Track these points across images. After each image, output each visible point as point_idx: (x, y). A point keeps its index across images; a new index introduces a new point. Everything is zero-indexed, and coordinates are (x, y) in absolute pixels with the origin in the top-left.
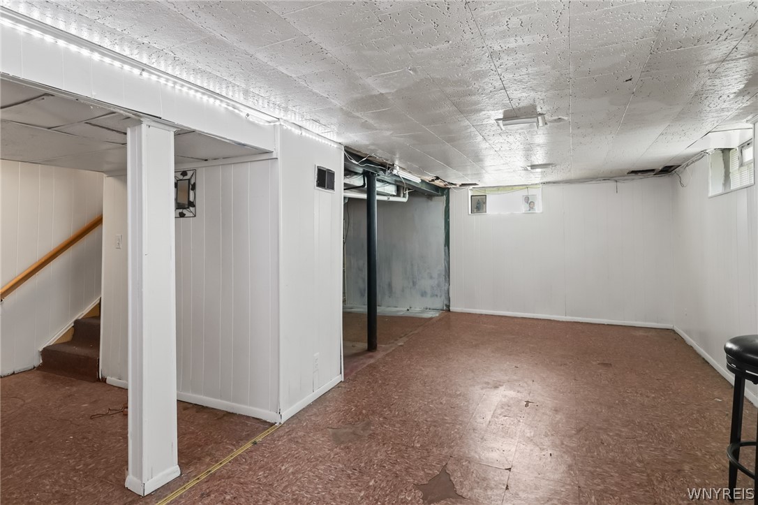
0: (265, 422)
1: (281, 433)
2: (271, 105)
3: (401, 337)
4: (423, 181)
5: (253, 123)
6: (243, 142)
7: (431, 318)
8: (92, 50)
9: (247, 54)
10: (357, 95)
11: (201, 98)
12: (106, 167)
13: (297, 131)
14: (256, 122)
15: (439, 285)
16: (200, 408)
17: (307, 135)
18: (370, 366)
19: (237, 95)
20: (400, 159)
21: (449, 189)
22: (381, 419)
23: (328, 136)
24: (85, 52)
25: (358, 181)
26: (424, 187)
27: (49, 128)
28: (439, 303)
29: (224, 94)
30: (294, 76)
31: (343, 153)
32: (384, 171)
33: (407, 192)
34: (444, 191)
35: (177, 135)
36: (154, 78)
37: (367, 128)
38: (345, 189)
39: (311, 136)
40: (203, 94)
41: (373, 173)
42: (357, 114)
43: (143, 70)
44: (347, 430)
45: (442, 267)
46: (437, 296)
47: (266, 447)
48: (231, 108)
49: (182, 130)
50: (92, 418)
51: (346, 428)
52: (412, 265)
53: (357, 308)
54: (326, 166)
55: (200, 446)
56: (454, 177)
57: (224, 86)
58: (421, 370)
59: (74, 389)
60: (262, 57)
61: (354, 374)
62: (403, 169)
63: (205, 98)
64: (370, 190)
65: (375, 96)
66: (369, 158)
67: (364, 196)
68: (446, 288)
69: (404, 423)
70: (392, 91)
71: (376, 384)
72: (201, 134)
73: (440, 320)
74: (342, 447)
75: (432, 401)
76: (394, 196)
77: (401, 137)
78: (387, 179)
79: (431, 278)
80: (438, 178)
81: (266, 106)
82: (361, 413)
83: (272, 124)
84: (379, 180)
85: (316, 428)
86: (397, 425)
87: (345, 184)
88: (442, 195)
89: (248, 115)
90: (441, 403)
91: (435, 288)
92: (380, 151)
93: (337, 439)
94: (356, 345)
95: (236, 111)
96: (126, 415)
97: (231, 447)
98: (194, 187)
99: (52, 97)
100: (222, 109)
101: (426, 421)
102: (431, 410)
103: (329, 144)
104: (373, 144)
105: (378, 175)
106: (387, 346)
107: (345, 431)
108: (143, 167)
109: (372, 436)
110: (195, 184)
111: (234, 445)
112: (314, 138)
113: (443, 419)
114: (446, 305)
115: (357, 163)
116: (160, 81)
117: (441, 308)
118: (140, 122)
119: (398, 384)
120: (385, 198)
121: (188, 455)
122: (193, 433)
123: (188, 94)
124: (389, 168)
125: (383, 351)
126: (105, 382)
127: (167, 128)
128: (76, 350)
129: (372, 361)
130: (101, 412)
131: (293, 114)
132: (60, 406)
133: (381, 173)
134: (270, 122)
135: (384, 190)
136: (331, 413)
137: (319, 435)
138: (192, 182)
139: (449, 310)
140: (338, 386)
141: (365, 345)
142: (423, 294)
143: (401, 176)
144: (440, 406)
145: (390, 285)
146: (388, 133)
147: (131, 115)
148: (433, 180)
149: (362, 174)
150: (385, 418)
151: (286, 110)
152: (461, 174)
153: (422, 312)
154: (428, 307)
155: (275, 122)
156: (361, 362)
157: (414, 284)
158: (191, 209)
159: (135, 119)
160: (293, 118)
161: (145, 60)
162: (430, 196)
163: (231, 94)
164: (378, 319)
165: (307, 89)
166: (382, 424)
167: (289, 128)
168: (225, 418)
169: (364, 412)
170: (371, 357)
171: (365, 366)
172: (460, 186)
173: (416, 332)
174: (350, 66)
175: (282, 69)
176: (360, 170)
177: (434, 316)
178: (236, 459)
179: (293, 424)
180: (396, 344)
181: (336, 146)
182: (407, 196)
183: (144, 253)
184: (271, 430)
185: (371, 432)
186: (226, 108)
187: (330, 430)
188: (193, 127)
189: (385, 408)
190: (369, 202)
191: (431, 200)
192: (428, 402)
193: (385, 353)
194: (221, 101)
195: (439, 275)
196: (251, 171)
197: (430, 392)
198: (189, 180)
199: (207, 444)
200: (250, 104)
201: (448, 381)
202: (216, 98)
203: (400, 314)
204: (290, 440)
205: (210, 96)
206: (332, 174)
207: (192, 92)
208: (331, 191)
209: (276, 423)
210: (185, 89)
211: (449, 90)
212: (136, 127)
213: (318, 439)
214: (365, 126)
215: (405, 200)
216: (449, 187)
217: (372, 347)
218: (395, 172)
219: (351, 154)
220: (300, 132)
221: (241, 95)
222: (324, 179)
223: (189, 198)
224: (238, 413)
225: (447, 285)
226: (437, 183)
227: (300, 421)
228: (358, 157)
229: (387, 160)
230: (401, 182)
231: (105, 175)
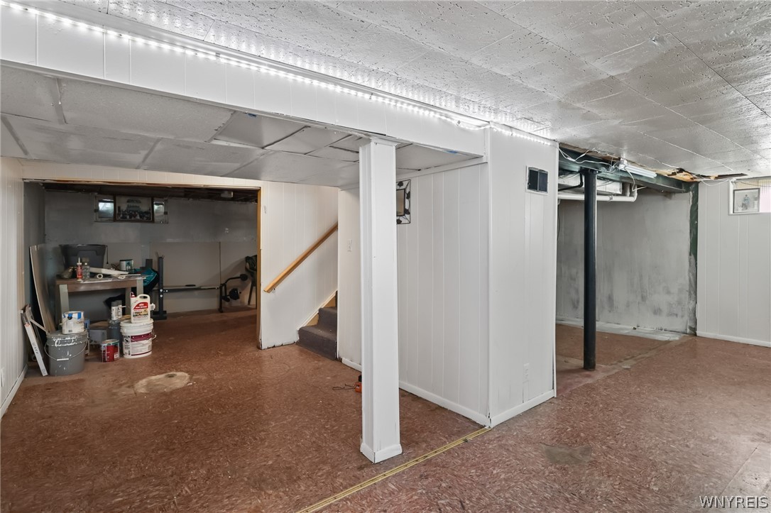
0: (475, 423)
1: (491, 437)
2: (482, 109)
3: (627, 359)
4: (659, 176)
5: (463, 130)
6: (454, 149)
7: (668, 342)
8: (336, 84)
9: (462, 60)
10: (579, 83)
11: (418, 112)
12: (340, 182)
13: (507, 133)
14: (467, 128)
15: (679, 303)
16: (416, 398)
17: (518, 135)
18: (587, 386)
19: (449, 104)
20: (629, 152)
21: (697, 183)
22: (603, 447)
23: (541, 134)
24: (331, 87)
25: (574, 181)
26: (661, 183)
27: (305, 154)
28: (681, 324)
29: (438, 105)
30: (508, 74)
31: (557, 150)
32: (607, 167)
33: (636, 189)
34: (691, 186)
35: (398, 148)
36: (380, 99)
37: (588, 120)
38: (559, 190)
39: (522, 136)
40: (420, 107)
41: (592, 171)
42: (578, 105)
43: (372, 94)
44: (563, 450)
45: (685, 279)
46: (677, 315)
47: (476, 447)
48: (443, 118)
49: (402, 143)
50: (334, 389)
51: (561, 448)
52: (641, 276)
53: (568, 320)
54: (538, 166)
55: (417, 432)
56: (706, 167)
57: (438, 97)
58: (655, 401)
59: (321, 364)
60: (477, 61)
61: (568, 391)
62: (633, 163)
63: (421, 111)
64: (589, 190)
65: (603, 81)
66: (589, 154)
67: (581, 197)
68: (691, 307)
69: (635, 458)
70: (627, 71)
71: (597, 407)
72: (418, 146)
73: (680, 345)
74: (557, 466)
75: (674, 441)
76: (618, 195)
77: (634, 124)
78: (609, 175)
79: (668, 293)
80: (681, 170)
81: (477, 110)
82: (578, 435)
83: (482, 128)
84: (600, 178)
85: (528, 440)
86: (625, 458)
87: (559, 185)
88: (688, 191)
89: (459, 122)
90: (687, 446)
91: (674, 306)
92: (603, 144)
93: (552, 458)
94: (570, 361)
95: (449, 120)
96: (360, 392)
97: (444, 439)
98: (409, 197)
99: (309, 128)
100: (436, 120)
101: (667, 463)
102: (673, 451)
103: (542, 142)
104: (595, 137)
105: (600, 172)
106: (608, 367)
107: (560, 450)
108: (372, 181)
109: (593, 464)
110: (409, 192)
111: (446, 438)
112: (525, 137)
113: (691, 466)
114: (690, 328)
115: (574, 160)
116: (385, 101)
117: (683, 330)
118: (369, 141)
119: (625, 412)
120: (606, 198)
121: (407, 437)
122: (410, 418)
123: (407, 109)
124: (613, 163)
125: (603, 372)
126: (341, 361)
127: (390, 143)
128: (321, 333)
129: (589, 381)
130: (339, 386)
131: (504, 115)
132: (312, 375)
133: (603, 169)
134: (480, 127)
135: (607, 188)
136: (543, 429)
137: (530, 448)
138: (407, 192)
139: (695, 335)
140: (551, 401)
141: (581, 363)
142: (657, 311)
143: (629, 171)
144: (687, 449)
145: (610, 298)
146: (616, 122)
147: (363, 136)
148: (674, 174)
149: (579, 172)
150: (608, 447)
151: (496, 111)
152: (719, 163)
153: (656, 332)
154: (664, 328)
155: (486, 125)
156: (576, 380)
157: (644, 298)
158: (407, 216)
159: (365, 139)
160: (504, 119)
161: (373, 85)
162: (668, 194)
163: (443, 104)
164: (597, 335)
165: (521, 86)
166: (605, 454)
167: (500, 130)
168: (437, 411)
169: (582, 435)
170: (588, 376)
171: (582, 385)
172: (716, 178)
173: (647, 355)
174: (574, 52)
175: (497, 70)
176: (576, 168)
177: (672, 339)
178: (449, 452)
179: (503, 430)
180: (621, 366)
181: (549, 144)
182: (636, 194)
183: (374, 255)
184: (481, 432)
185: (592, 459)
186: (440, 119)
187: (542, 445)
188: (411, 140)
189: (609, 436)
190: (588, 204)
191: (670, 198)
192: (668, 441)
193: (606, 375)
194: (435, 112)
195: (680, 291)
196: (461, 176)
197: (670, 430)
198: (405, 189)
199: (422, 432)
200: (461, 111)
201: (696, 421)
202: (430, 110)
203: (625, 332)
204: (501, 446)
205: (425, 109)
206: (544, 175)
207: (410, 108)
208: (544, 193)
209: (485, 426)
210: (405, 106)
211: (711, 56)
212: (366, 146)
213: (530, 452)
214: (587, 117)
215: (633, 199)
216: (698, 180)
217: (589, 365)
218: (621, 167)
219: (567, 150)
220: (511, 133)
221: (454, 103)
222: (536, 180)
223: (404, 207)
224: (449, 409)
225: (692, 303)
226: (681, 176)
227: (510, 429)
228: (575, 154)
229: (612, 154)
230: (629, 178)
231: (339, 189)
